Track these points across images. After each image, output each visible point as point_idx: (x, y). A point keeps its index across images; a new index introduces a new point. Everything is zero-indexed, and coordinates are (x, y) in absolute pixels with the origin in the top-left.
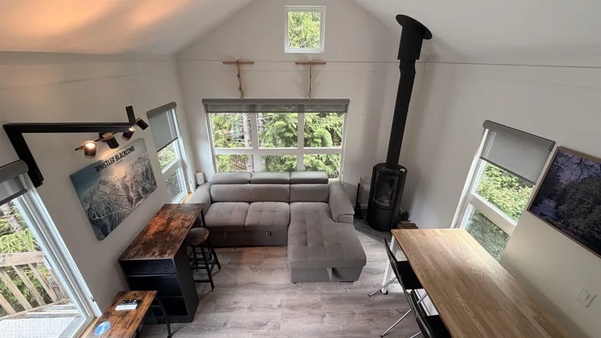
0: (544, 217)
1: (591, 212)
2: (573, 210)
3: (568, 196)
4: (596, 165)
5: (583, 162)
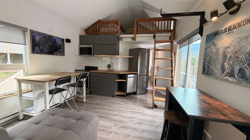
2: (43, 47)
3: (40, 44)
4: (42, 34)
5: (39, 34)
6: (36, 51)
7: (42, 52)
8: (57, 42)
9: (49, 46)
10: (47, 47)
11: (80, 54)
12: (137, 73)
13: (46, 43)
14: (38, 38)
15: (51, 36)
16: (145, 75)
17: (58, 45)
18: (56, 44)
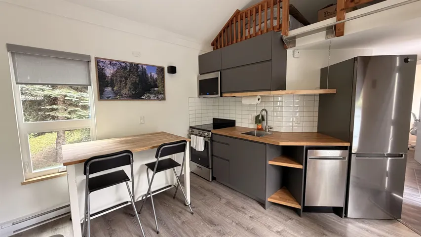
0: (110, 98)
1: (126, 84)
2: (120, 87)
3: (115, 82)
4: (118, 63)
5: (112, 63)
6: (106, 95)
7: (118, 96)
8: (149, 75)
9: (132, 83)
10: (128, 86)
11: (200, 94)
12: (347, 144)
13: (126, 79)
14: (109, 72)
15: (137, 65)
16: (390, 155)
17: (150, 80)
18: (147, 78)
